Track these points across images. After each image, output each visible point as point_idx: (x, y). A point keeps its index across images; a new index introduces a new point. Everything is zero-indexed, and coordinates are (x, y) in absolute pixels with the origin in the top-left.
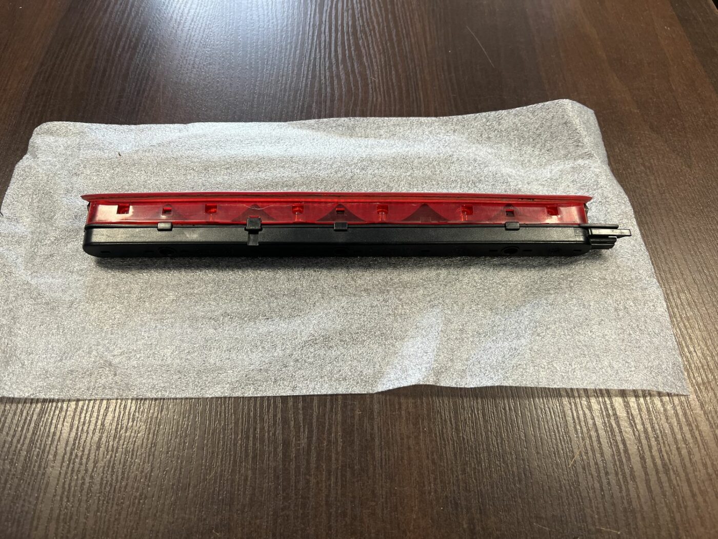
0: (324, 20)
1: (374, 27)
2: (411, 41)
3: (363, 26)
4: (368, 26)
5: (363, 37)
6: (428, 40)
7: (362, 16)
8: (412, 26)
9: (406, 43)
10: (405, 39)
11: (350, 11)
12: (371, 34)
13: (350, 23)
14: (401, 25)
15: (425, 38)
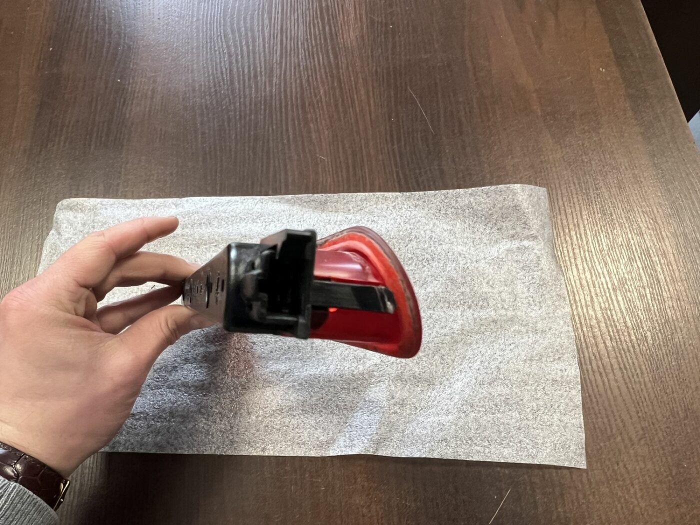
0: (274, 94)
1: (321, 98)
2: (356, 111)
3: (311, 97)
4: (316, 96)
5: (312, 111)
6: (372, 107)
7: (309, 85)
8: (357, 93)
9: (352, 114)
10: (351, 109)
11: (298, 81)
12: (318, 107)
13: (298, 96)
14: (346, 93)
15: (370, 106)
